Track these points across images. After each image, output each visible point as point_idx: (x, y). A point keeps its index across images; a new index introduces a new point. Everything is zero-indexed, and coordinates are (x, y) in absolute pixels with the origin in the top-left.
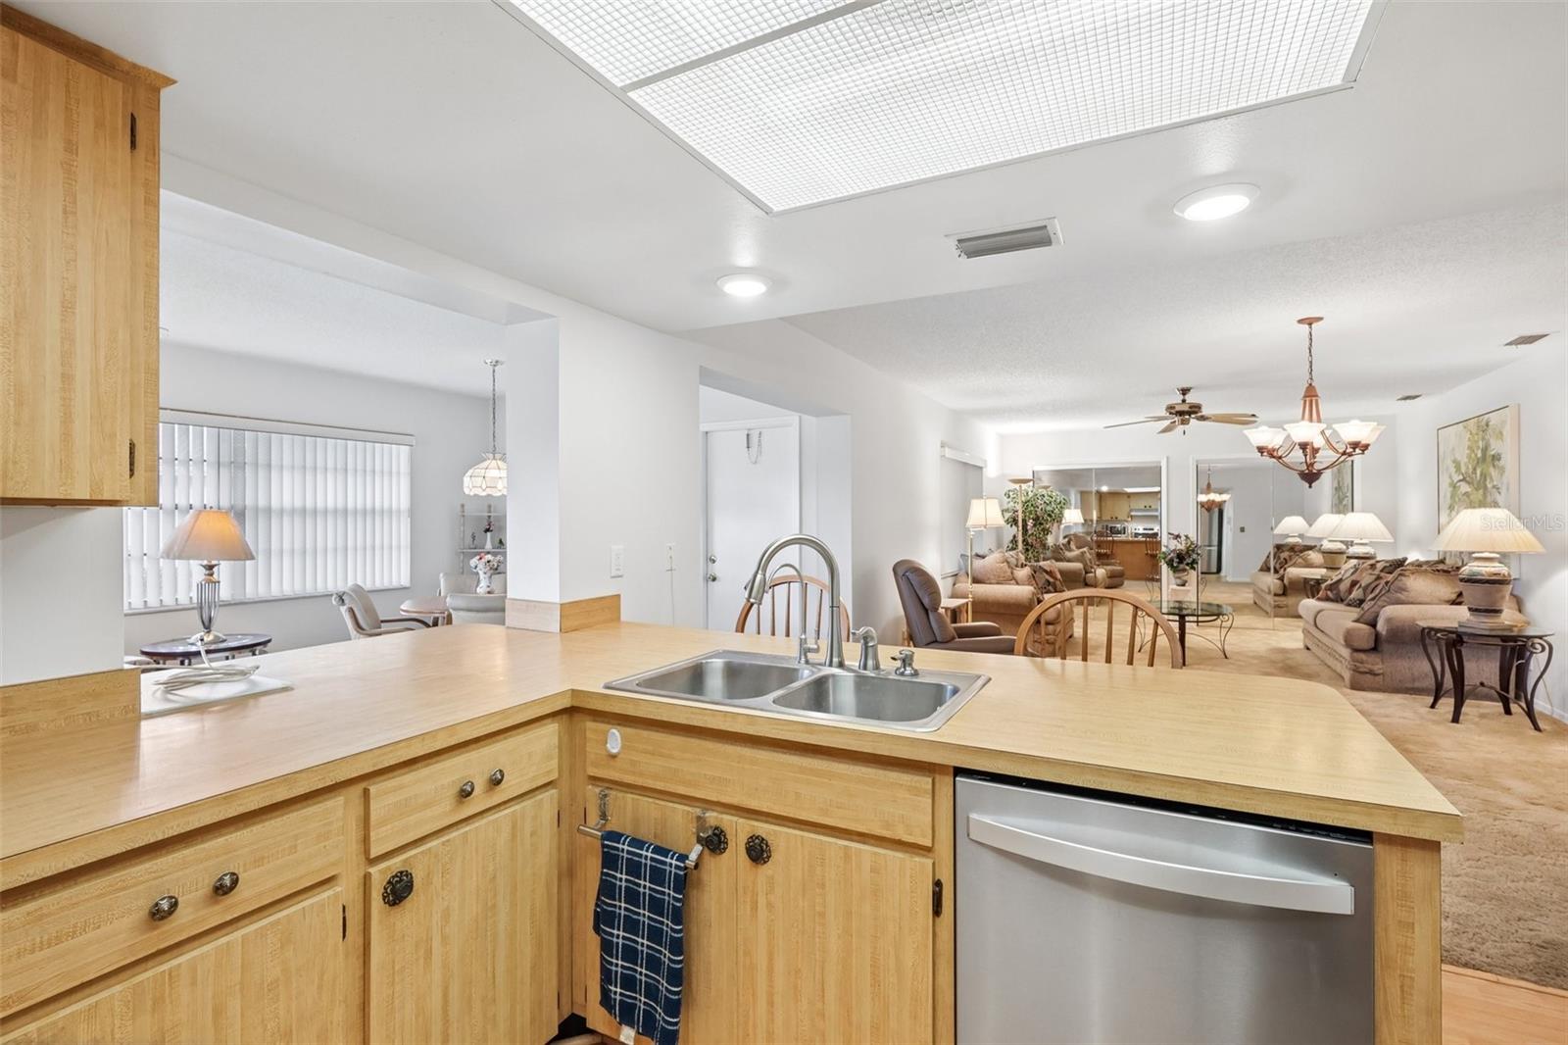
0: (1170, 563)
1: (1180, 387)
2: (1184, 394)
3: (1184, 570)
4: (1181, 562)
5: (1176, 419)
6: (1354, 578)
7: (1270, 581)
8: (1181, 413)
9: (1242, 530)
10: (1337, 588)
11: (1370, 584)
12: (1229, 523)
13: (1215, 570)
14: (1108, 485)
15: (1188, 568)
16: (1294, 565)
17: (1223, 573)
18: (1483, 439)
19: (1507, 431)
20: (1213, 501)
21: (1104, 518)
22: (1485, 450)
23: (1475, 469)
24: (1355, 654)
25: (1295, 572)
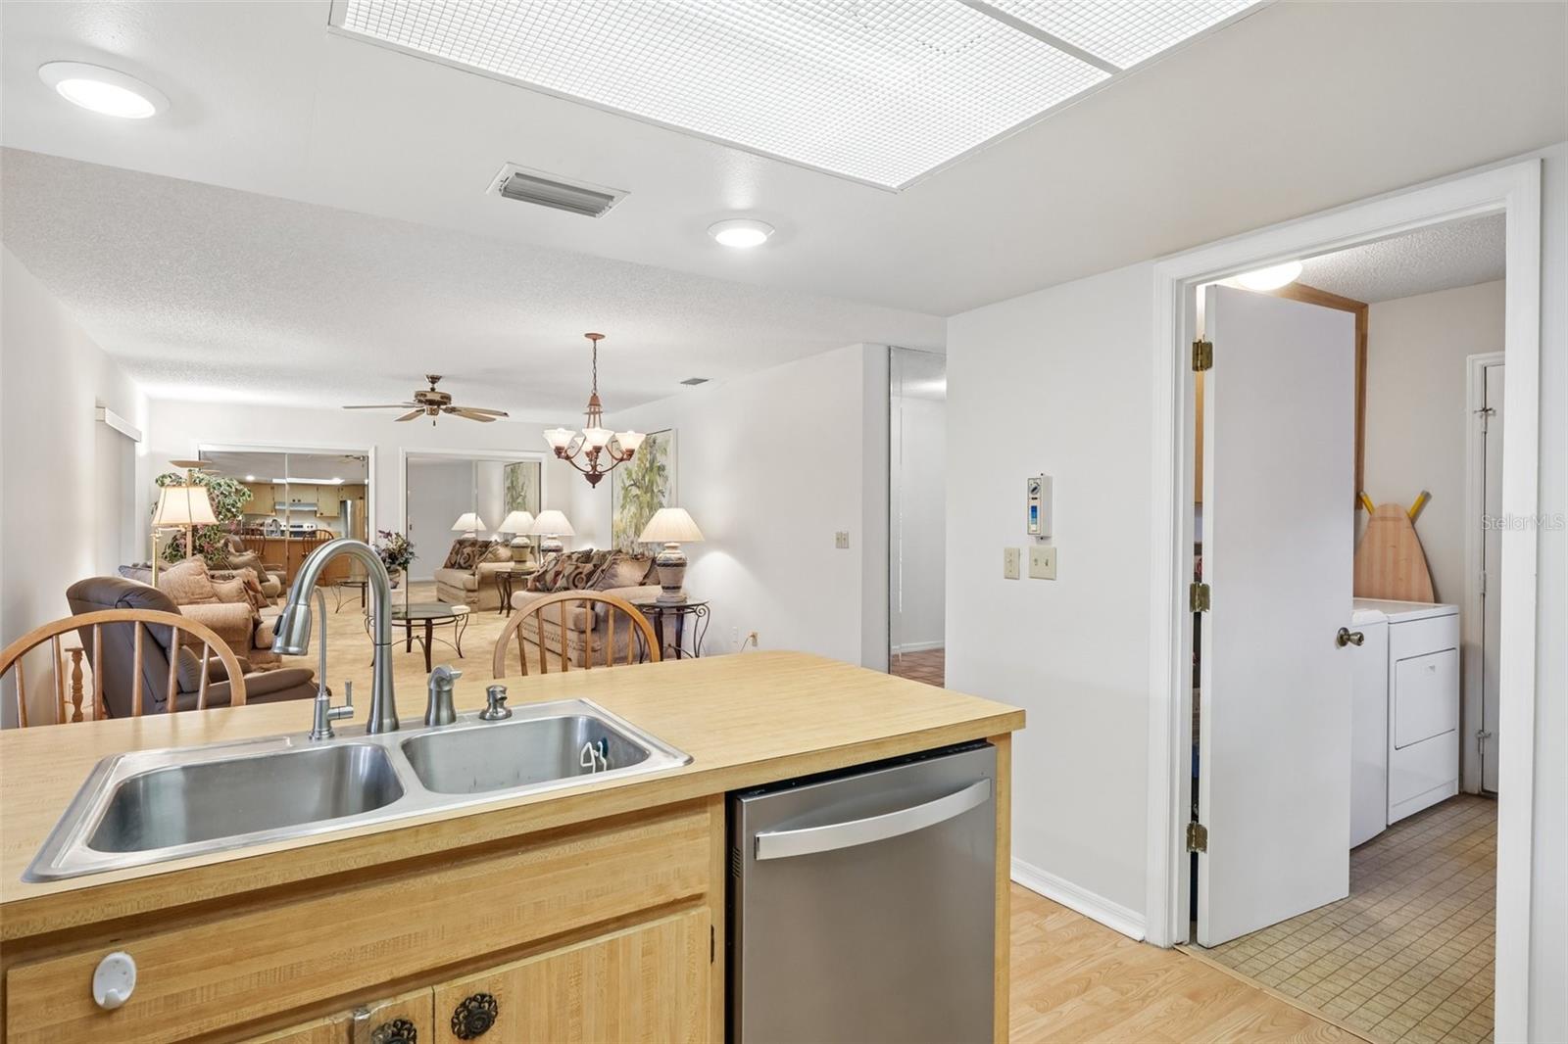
1: (431, 374)
2: (433, 383)
3: (396, 571)
4: (392, 562)
5: (425, 407)
7: (463, 577)
8: (431, 402)
10: (543, 579)
15: (400, 568)
16: (484, 560)
18: (651, 453)
19: (670, 449)
22: (652, 462)
23: (644, 477)
25: (487, 567)
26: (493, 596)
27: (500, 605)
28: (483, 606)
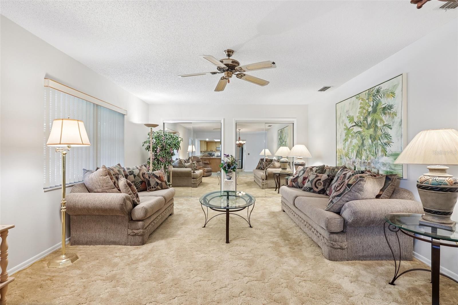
0: (224, 169)
2: (229, 54)
3: (231, 172)
4: (229, 168)
6: (304, 175)
7: (262, 174)
9: (249, 154)
10: (297, 181)
11: (314, 179)
12: (245, 152)
13: (241, 168)
14: (208, 138)
15: (232, 171)
16: (269, 167)
17: (243, 169)
20: (241, 143)
21: (208, 150)
24: (332, 235)
25: (270, 170)
26: (272, 182)
27: (275, 186)
28: (269, 186)
